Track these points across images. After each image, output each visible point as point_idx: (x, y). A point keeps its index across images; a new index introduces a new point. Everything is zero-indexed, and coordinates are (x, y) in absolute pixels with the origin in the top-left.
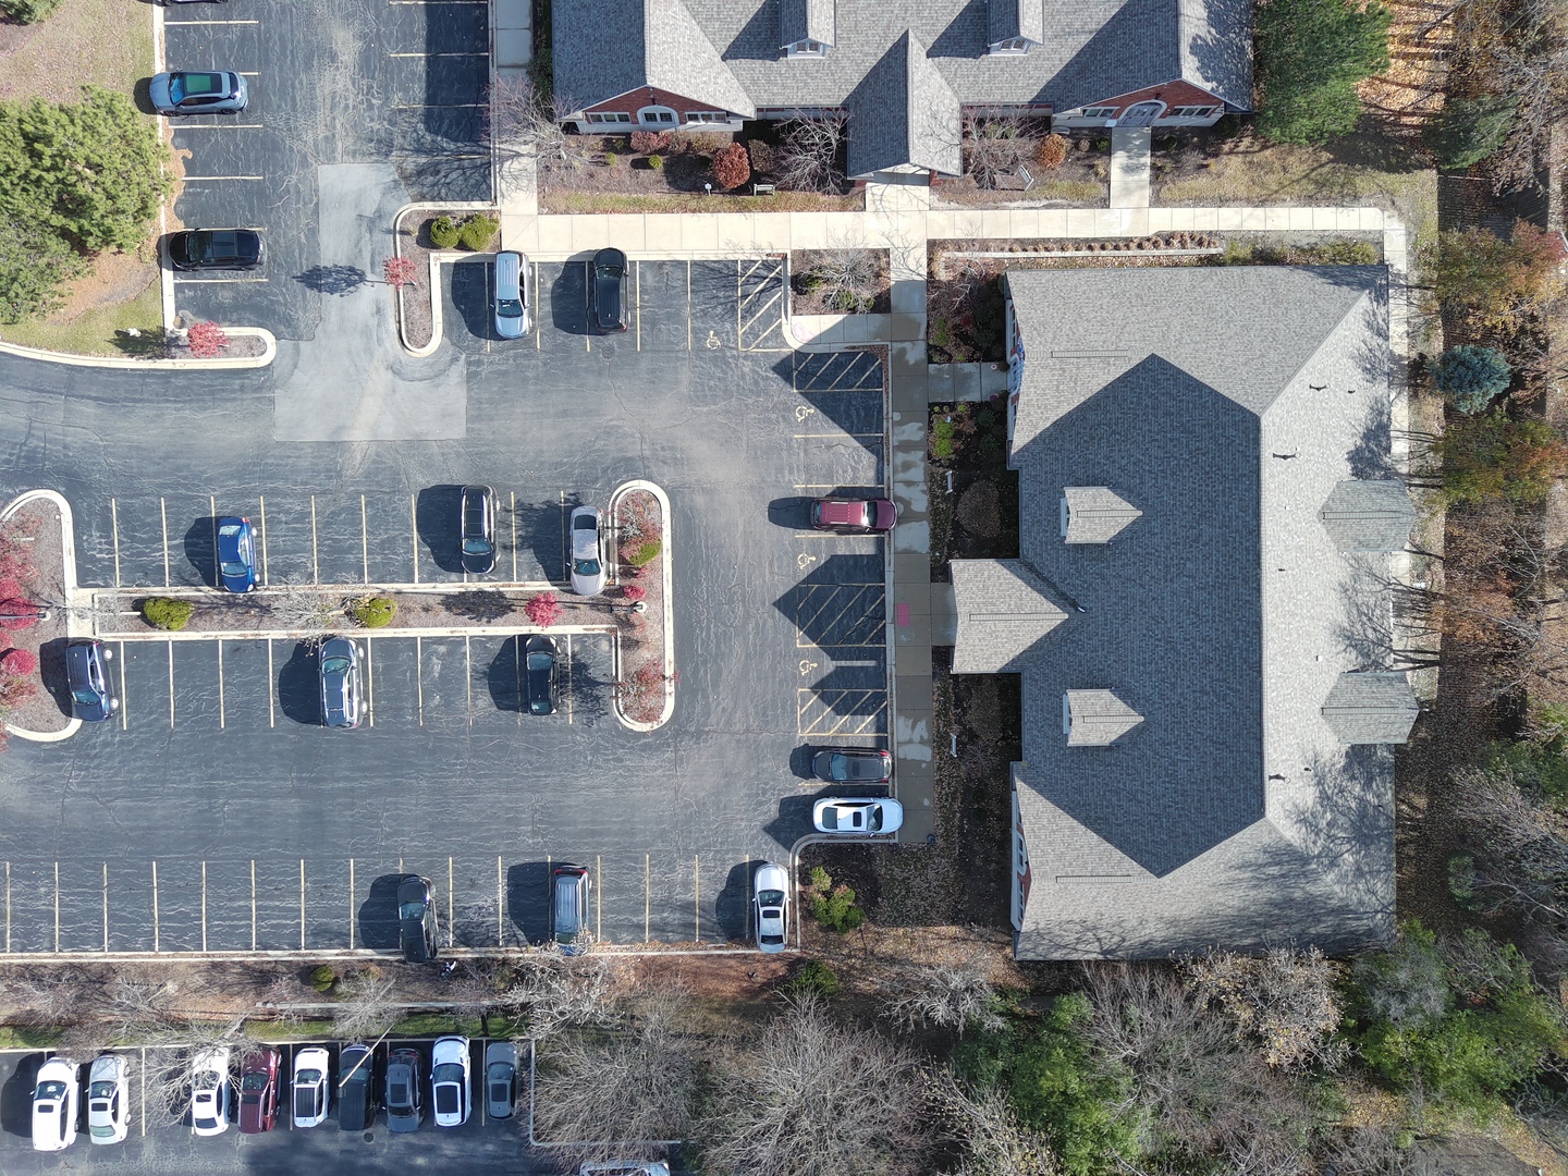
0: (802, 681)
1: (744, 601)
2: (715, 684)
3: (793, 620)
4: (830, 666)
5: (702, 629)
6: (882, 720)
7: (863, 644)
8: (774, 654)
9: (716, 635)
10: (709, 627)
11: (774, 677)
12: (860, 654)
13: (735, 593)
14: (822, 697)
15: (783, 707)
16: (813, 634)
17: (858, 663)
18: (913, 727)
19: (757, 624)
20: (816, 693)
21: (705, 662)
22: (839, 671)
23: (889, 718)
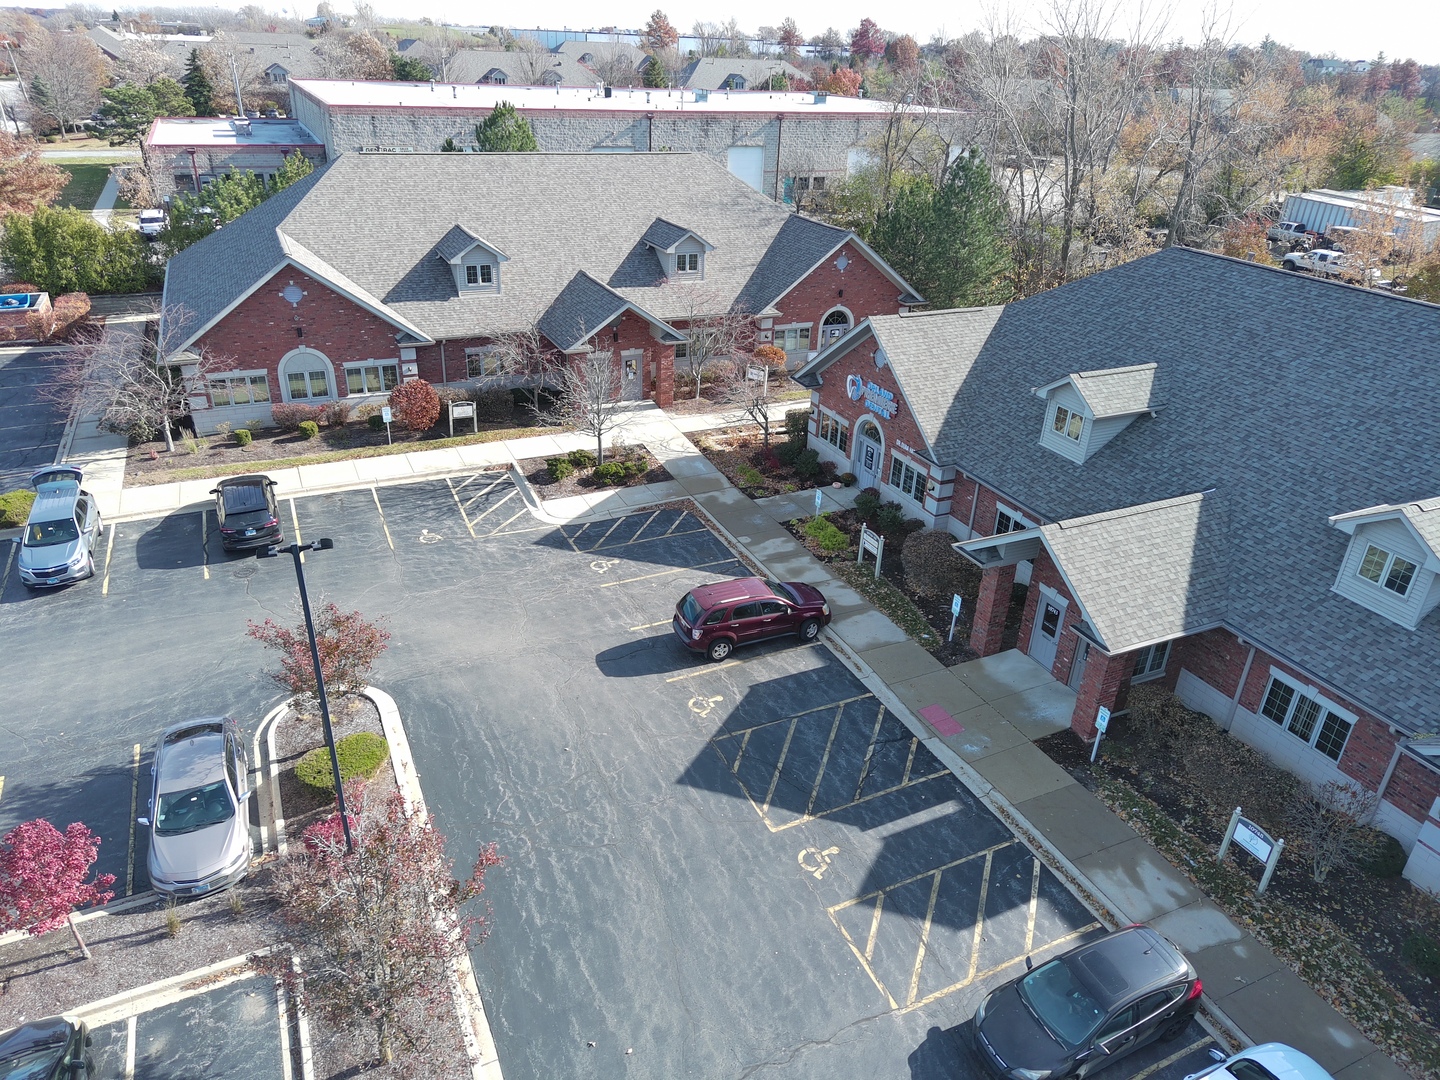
0: (826, 892)
1: (610, 796)
2: (609, 979)
3: (734, 792)
4: (868, 843)
5: (529, 875)
6: (1062, 897)
7: (905, 782)
8: (727, 862)
9: (570, 874)
10: (546, 867)
11: (755, 909)
12: (913, 801)
13: (582, 788)
14: (893, 906)
15: (818, 966)
16: (792, 799)
17: (922, 817)
18: (1138, 882)
19: (660, 825)
20: (872, 903)
21: (562, 940)
22: (892, 844)
23: (1072, 888)
